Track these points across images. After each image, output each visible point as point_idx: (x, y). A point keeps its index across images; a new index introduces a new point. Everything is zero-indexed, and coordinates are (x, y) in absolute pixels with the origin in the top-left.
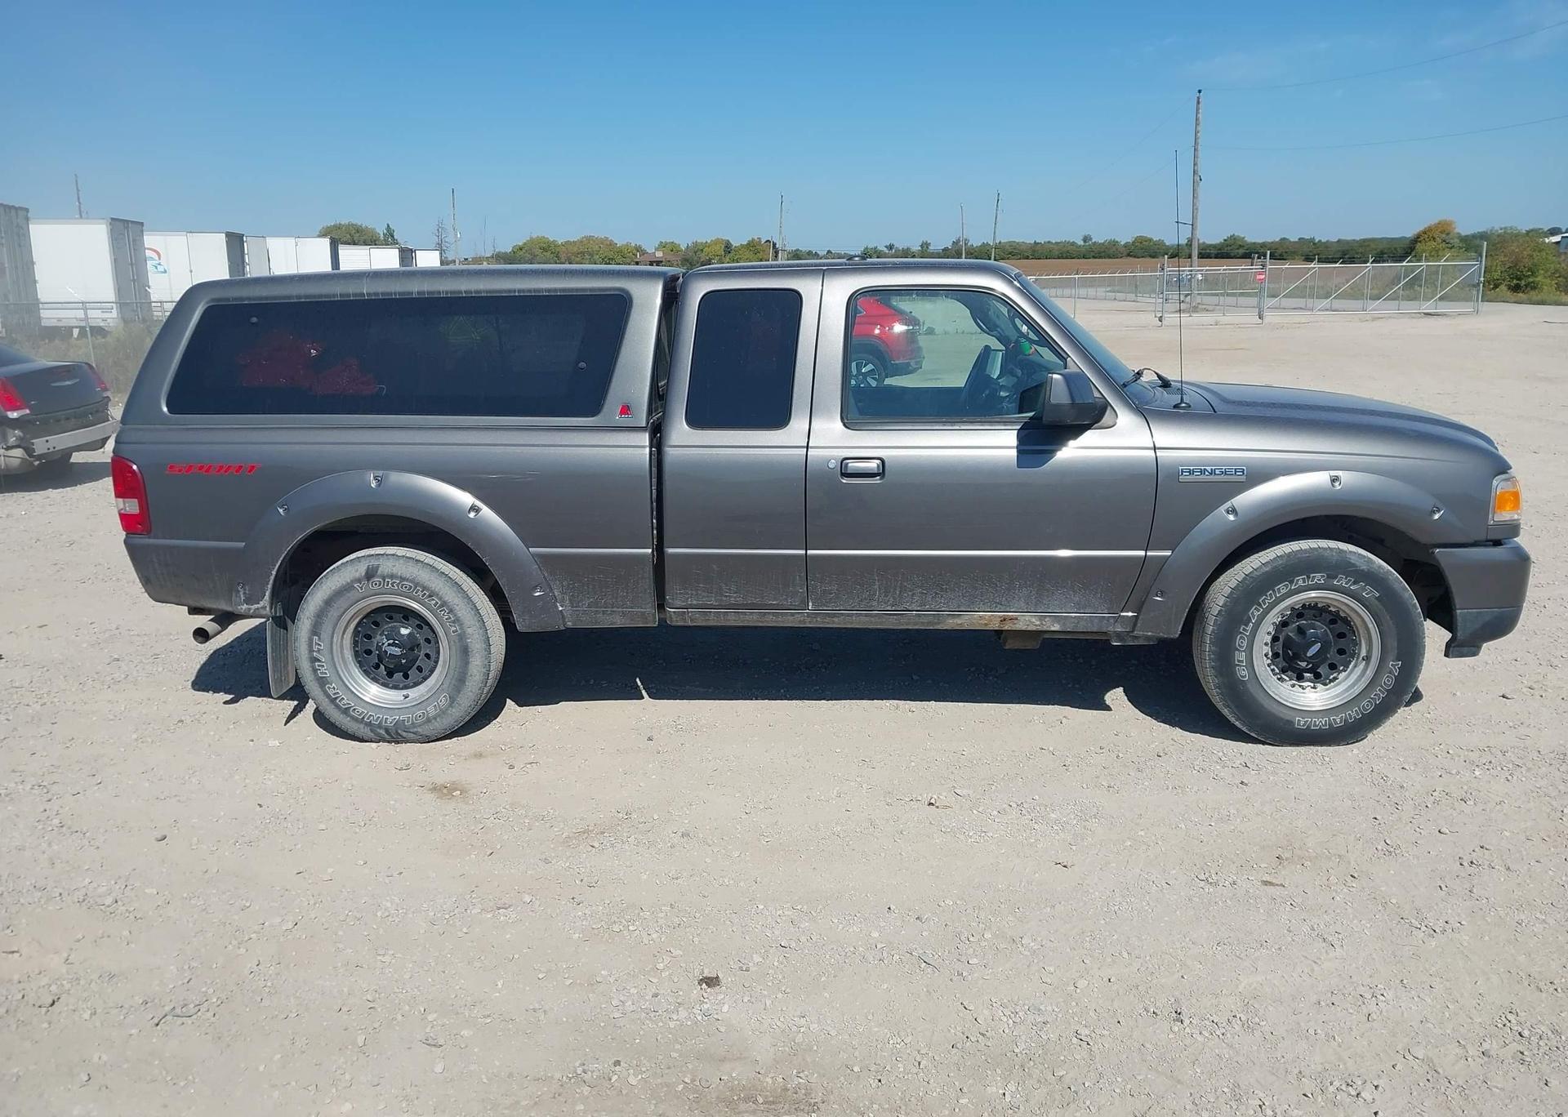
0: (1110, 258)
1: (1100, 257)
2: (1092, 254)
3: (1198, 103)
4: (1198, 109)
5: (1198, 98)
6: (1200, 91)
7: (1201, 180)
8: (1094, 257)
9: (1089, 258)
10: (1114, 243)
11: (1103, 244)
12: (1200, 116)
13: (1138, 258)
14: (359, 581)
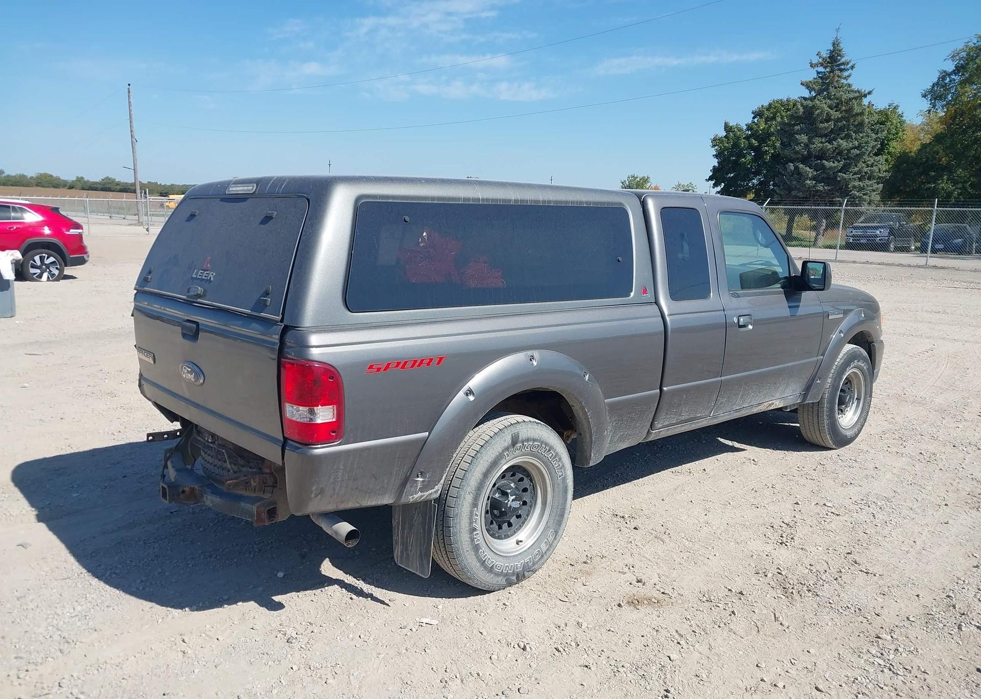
0: (24, 186)
1: (17, 186)
2: (10, 183)
3: (129, 92)
4: (129, 96)
5: (129, 89)
6: (129, 85)
7: (137, 141)
8: (12, 185)
9: (8, 186)
10: (24, 176)
11: (15, 176)
12: (131, 100)
13: (45, 187)
14: (507, 449)
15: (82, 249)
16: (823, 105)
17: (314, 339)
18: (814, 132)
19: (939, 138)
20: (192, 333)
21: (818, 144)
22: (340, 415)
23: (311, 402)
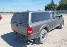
14: (44, 32)
15: (1, 17)
16: (52, 4)
17: (30, 26)
18: (51, 6)
19: (60, 6)
20: (17, 25)
21: (52, 7)
22: (32, 32)
23: (30, 31)
